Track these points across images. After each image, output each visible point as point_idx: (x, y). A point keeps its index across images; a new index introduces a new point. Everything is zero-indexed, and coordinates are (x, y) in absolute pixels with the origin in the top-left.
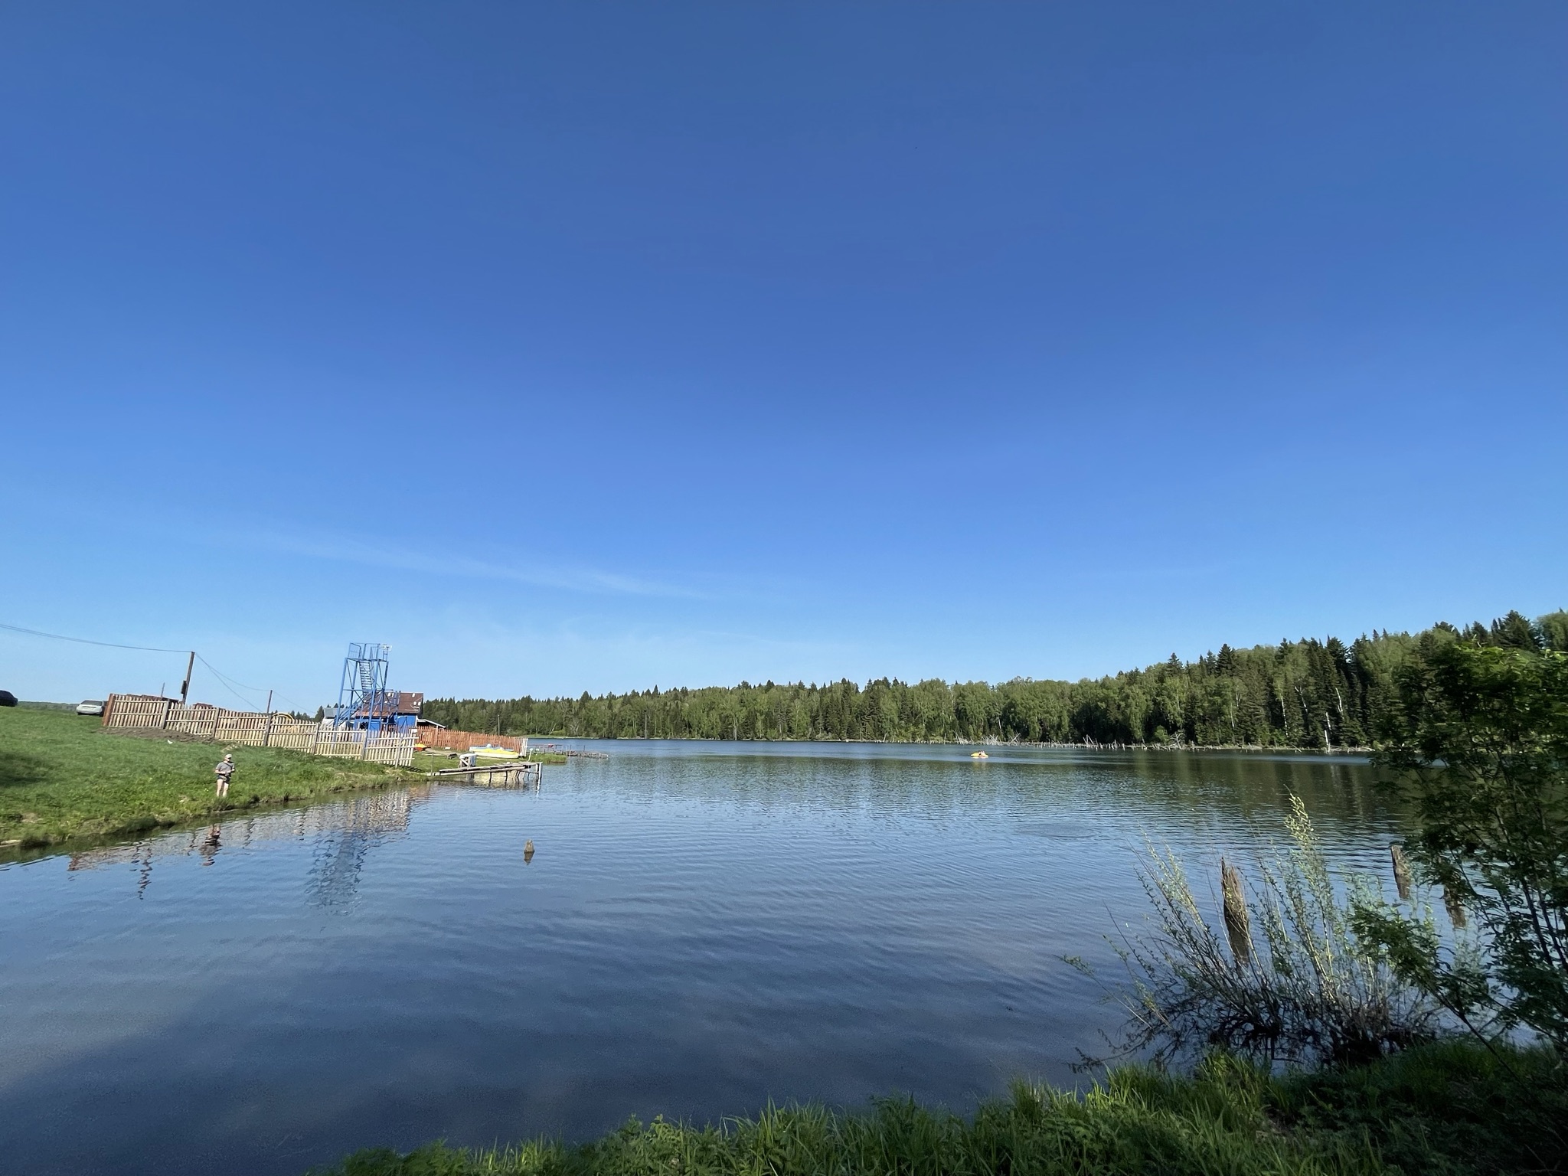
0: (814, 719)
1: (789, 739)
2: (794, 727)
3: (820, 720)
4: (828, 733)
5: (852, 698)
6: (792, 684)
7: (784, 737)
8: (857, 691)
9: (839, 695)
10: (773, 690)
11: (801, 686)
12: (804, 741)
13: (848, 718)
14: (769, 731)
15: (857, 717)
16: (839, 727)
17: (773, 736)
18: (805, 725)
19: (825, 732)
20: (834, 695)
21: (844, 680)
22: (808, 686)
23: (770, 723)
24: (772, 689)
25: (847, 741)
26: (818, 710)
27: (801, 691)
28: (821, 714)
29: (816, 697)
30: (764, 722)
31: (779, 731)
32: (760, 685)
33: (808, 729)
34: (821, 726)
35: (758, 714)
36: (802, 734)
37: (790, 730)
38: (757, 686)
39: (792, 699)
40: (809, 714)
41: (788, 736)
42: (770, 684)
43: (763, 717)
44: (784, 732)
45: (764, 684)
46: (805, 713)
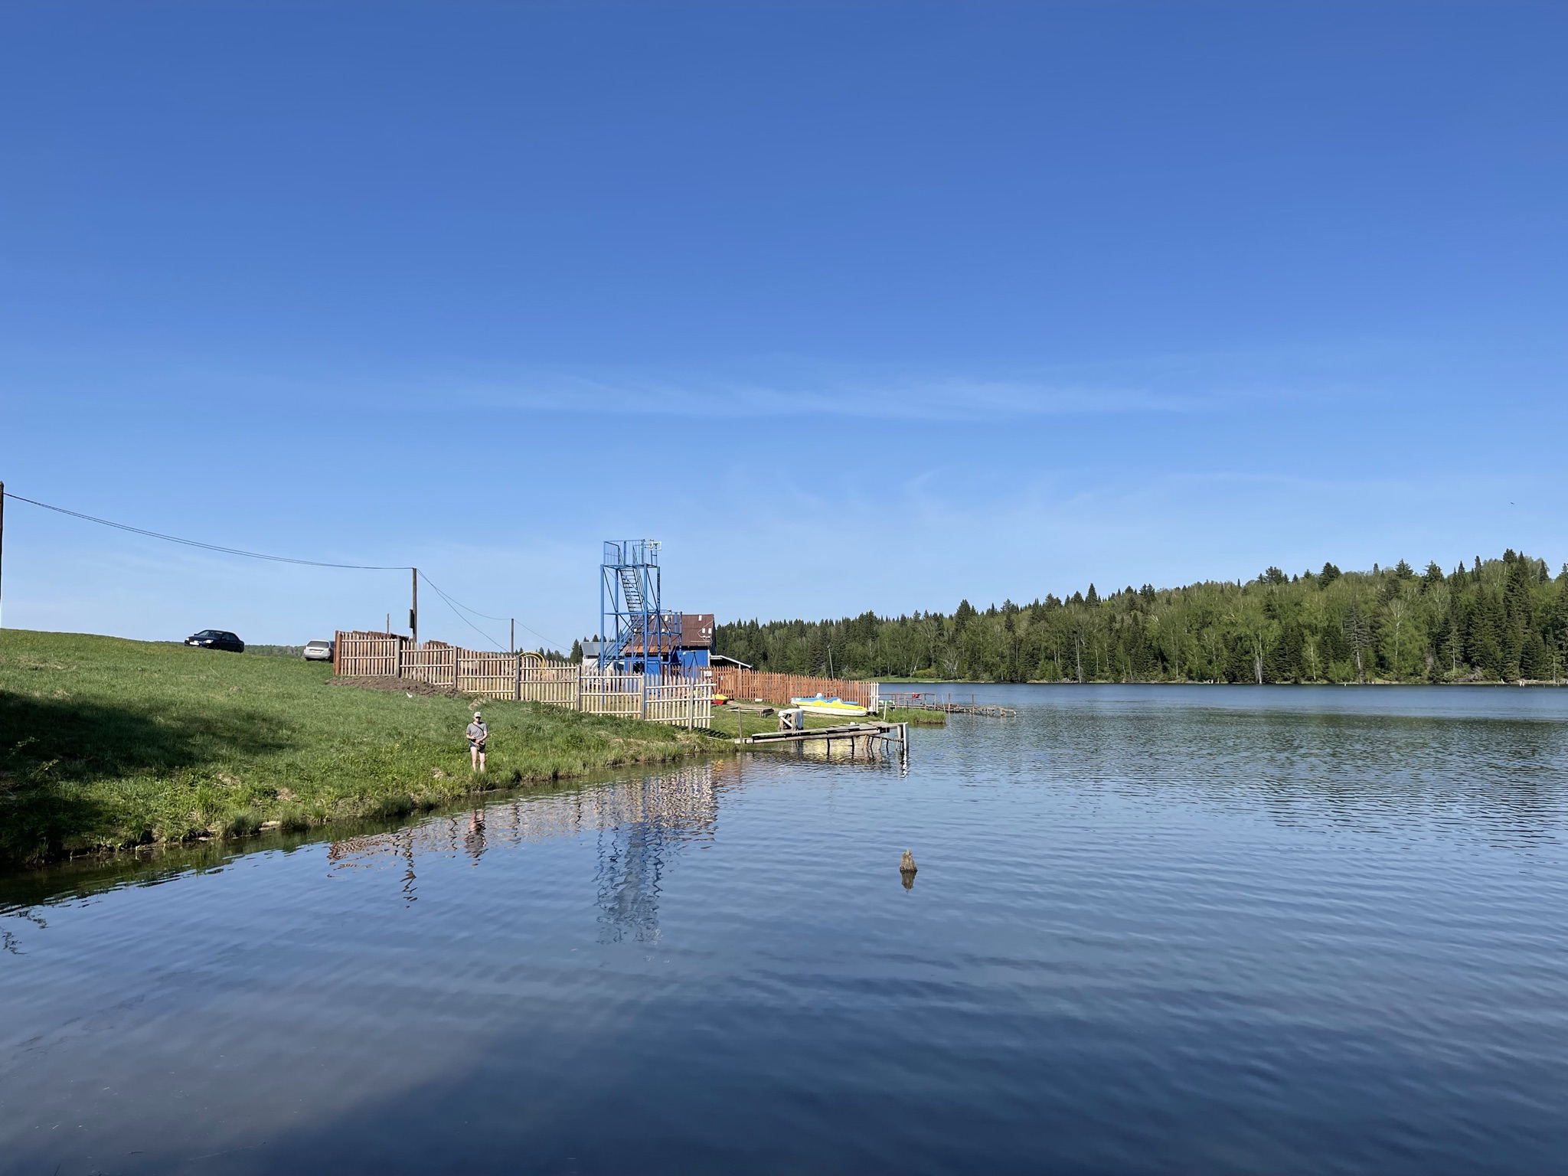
0: (1438, 642)
1: (1379, 681)
2: (1393, 658)
3: (1454, 641)
4: (1473, 666)
5: (1533, 592)
6: (1380, 569)
7: (1368, 676)
8: (1544, 577)
9: (1497, 587)
10: (1338, 584)
11: (1404, 572)
12: (1416, 685)
13: (1521, 634)
14: (1332, 664)
15: (1544, 633)
16: (1499, 655)
17: (1343, 675)
18: (1417, 652)
19: (1466, 666)
20: (1484, 586)
21: (1509, 555)
22: (1420, 570)
23: (1335, 648)
24: (1336, 582)
25: (1522, 682)
26: (1446, 621)
27: (1403, 583)
28: (1454, 628)
29: (1440, 594)
30: (1321, 648)
31: (1355, 665)
32: (1308, 575)
33: (1423, 660)
34: (1456, 653)
35: (1306, 632)
36: (1410, 670)
37: (1382, 664)
38: (1300, 575)
39: (1385, 599)
40: (1425, 629)
41: (1378, 675)
42: (1331, 572)
43: (1318, 638)
44: (1366, 666)
45: (1317, 570)
46: (1417, 628)
